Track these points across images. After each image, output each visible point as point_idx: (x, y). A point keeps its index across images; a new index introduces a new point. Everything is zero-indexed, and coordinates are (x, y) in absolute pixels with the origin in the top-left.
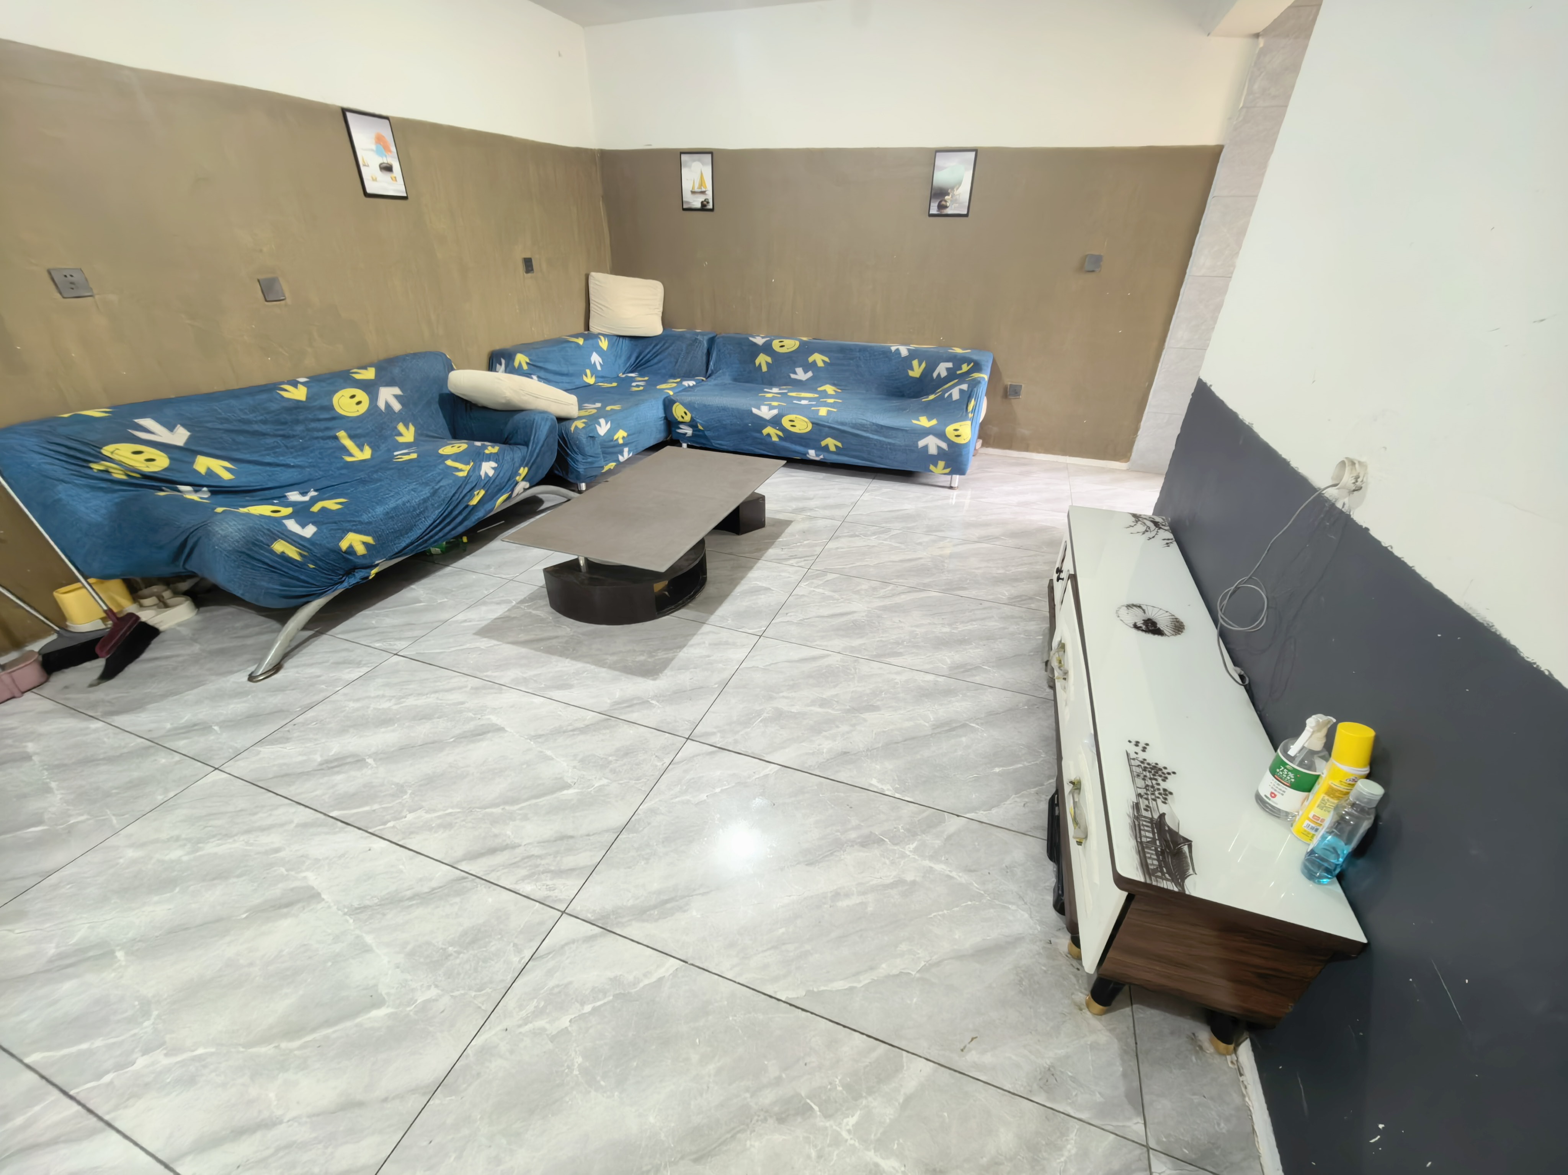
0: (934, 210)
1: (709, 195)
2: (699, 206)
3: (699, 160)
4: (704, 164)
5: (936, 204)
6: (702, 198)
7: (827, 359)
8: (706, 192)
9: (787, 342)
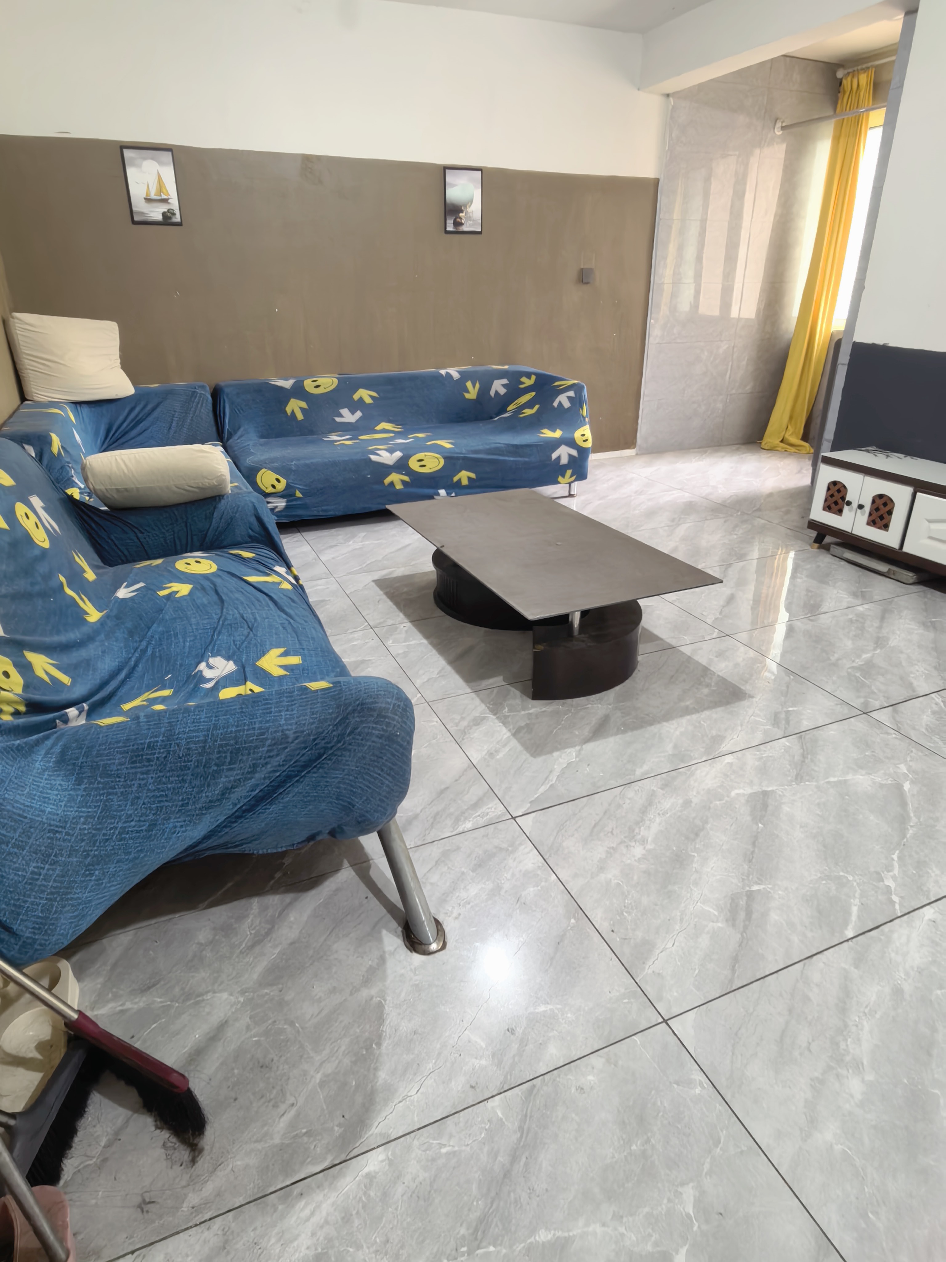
0: (450, 228)
1: (174, 203)
2: (159, 217)
3: (153, 159)
4: (161, 163)
5: (452, 221)
6: (164, 208)
7: (374, 394)
8: (169, 201)
9: (321, 381)
